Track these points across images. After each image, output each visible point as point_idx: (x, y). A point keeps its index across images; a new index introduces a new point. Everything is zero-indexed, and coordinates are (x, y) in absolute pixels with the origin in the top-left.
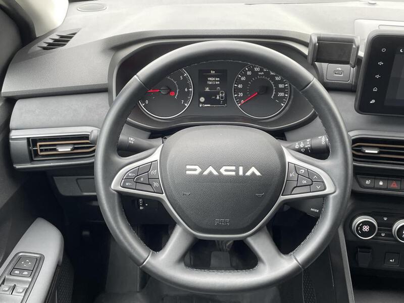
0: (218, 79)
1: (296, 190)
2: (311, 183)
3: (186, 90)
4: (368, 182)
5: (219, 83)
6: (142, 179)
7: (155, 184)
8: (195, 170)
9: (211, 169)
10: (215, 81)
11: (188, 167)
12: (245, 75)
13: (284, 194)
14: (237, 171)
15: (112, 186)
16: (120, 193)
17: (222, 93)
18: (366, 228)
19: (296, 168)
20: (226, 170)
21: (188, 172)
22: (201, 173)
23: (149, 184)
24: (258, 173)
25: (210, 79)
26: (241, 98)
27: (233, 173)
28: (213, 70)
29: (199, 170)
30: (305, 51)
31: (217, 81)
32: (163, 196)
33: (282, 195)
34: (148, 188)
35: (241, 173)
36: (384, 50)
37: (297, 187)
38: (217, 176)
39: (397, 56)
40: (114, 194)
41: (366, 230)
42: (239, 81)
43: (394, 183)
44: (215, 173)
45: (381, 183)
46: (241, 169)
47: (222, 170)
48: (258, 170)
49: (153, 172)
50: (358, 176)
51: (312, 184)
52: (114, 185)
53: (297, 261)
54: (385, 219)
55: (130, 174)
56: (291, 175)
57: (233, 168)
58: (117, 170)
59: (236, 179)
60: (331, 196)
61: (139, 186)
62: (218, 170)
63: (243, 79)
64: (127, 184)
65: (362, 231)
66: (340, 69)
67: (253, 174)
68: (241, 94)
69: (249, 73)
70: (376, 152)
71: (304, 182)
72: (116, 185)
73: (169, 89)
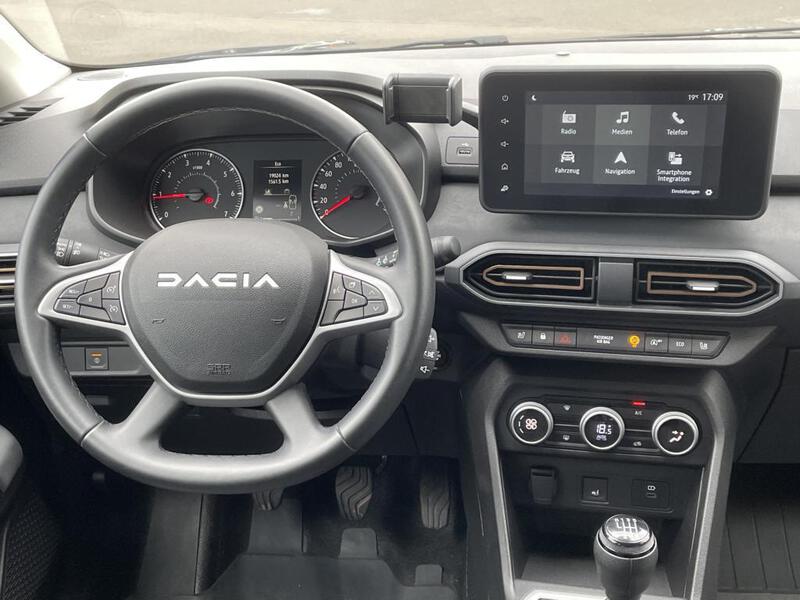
0: (287, 175)
1: (343, 316)
2: (363, 303)
3: (233, 194)
4: (521, 335)
5: (287, 181)
6: (90, 300)
7: (113, 308)
8: (172, 280)
9: (197, 278)
10: (282, 178)
11: (161, 276)
12: (332, 168)
13: (323, 323)
14: (239, 281)
15: (40, 310)
16: (53, 322)
17: (293, 199)
18: (531, 424)
19: (344, 279)
20: (222, 280)
21: (160, 284)
22: (182, 284)
23: (102, 308)
24: (274, 285)
25: (273, 175)
26: (323, 206)
27: (234, 285)
28: (278, 162)
29: (178, 280)
30: (380, 103)
31: (285, 179)
32: (126, 329)
33: (321, 325)
34: (101, 314)
35: (246, 284)
36: (505, 98)
37: (343, 309)
38: (206, 289)
39: (528, 108)
40: (41, 321)
41: (532, 427)
42: (320, 178)
43: (566, 335)
44: (204, 284)
45: (543, 337)
46: (246, 277)
47: (216, 281)
48: (273, 279)
49: (110, 290)
50: (503, 325)
51: (366, 305)
52: (43, 309)
53: (340, 433)
54: (567, 408)
55: (71, 291)
56: (334, 291)
57: (234, 276)
58: (49, 284)
59: (238, 294)
60: (397, 322)
61: (85, 311)
62: (208, 280)
63: (329, 174)
64: (65, 306)
65: (524, 429)
66: (466, 145)
67: (266, 285)
68: (324, 200)
69: (338, 165)
70: (524, 278)
71: (355, 302)
72: (46, 308)
73: (202, 191)
